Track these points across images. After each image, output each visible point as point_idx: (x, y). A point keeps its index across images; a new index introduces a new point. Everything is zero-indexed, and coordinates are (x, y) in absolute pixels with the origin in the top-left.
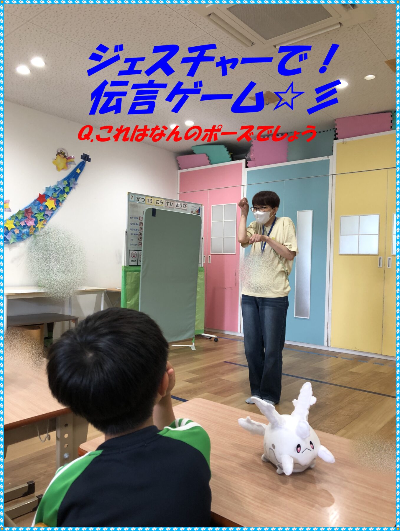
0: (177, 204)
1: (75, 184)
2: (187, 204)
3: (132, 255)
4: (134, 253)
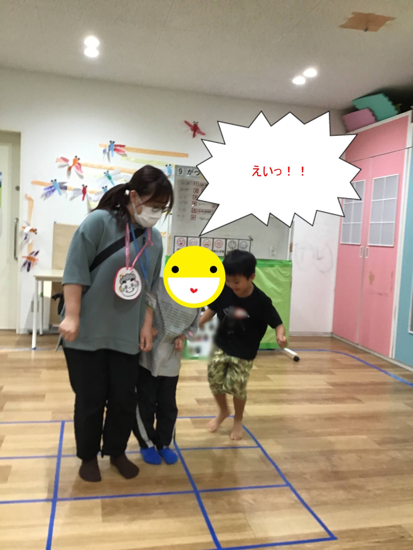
3: (179, 243)
4: (181, 240)
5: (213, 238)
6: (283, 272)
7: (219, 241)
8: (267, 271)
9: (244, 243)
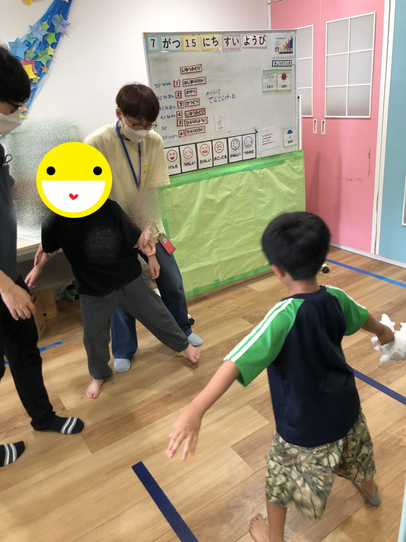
0: (247, 39)
1: (64, 26)
2: (266, 34)
3: (169, 157)
4: (172, 152)
5: (212, 141)
6: (295, 167)
7: (219, 144)
8: (278, 171)
9: (249, 139)
